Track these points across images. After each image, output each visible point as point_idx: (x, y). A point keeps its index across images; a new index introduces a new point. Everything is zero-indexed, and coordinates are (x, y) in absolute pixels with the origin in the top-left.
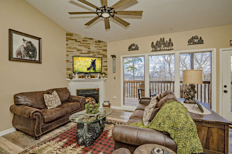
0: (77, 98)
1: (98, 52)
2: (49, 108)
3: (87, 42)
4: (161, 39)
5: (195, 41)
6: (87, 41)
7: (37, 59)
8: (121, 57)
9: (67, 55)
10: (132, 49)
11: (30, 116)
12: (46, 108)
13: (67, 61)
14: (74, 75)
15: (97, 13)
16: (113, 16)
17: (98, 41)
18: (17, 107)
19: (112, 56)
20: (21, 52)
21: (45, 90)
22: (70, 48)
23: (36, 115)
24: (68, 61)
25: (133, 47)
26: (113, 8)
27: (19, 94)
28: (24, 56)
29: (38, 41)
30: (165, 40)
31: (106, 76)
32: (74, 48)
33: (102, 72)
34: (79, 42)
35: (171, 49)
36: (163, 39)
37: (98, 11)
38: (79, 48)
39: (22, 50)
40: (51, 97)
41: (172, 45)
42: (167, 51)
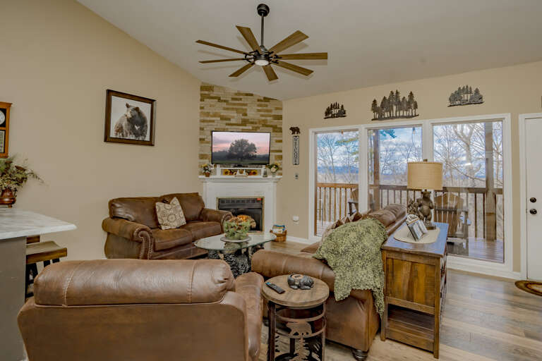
0: (217, 215)
1: (263, 121)
2: (163, 228)
3: (240, 102)
4: (392, 93)
5: (466, 98)
6: (241, 99)
7: (147, 138)
8: (311, 131)
9: (202, 129)
10: (332, 115)
11: (133, 236)
12: (158, 227)
13: (200, 139)
14: (213, 169)
15: (248, 60)
16: (276, 62)
17: (265, 98)
18: (113, 221)
19: (292, 129)
20: (122, 127)
21: (159, 196)
22: (208, 115)
23: (142, 236)
24: (204, 139)
25: (335, 111)
26: (273, 52)
27: (117, 200)
28: (127, 134)
29: (150, 105)
30: (400, 95)
31: (279, 171)
32: (215, 115)
33: (270, 164)
34: (225, 101)
35: (414, 114)
36: (397, 93)
37: (248, 57)
38: (225, 114)
39: (125, 123)
40: (168, 208)
41: (416, 107)
42: (406, 119)
